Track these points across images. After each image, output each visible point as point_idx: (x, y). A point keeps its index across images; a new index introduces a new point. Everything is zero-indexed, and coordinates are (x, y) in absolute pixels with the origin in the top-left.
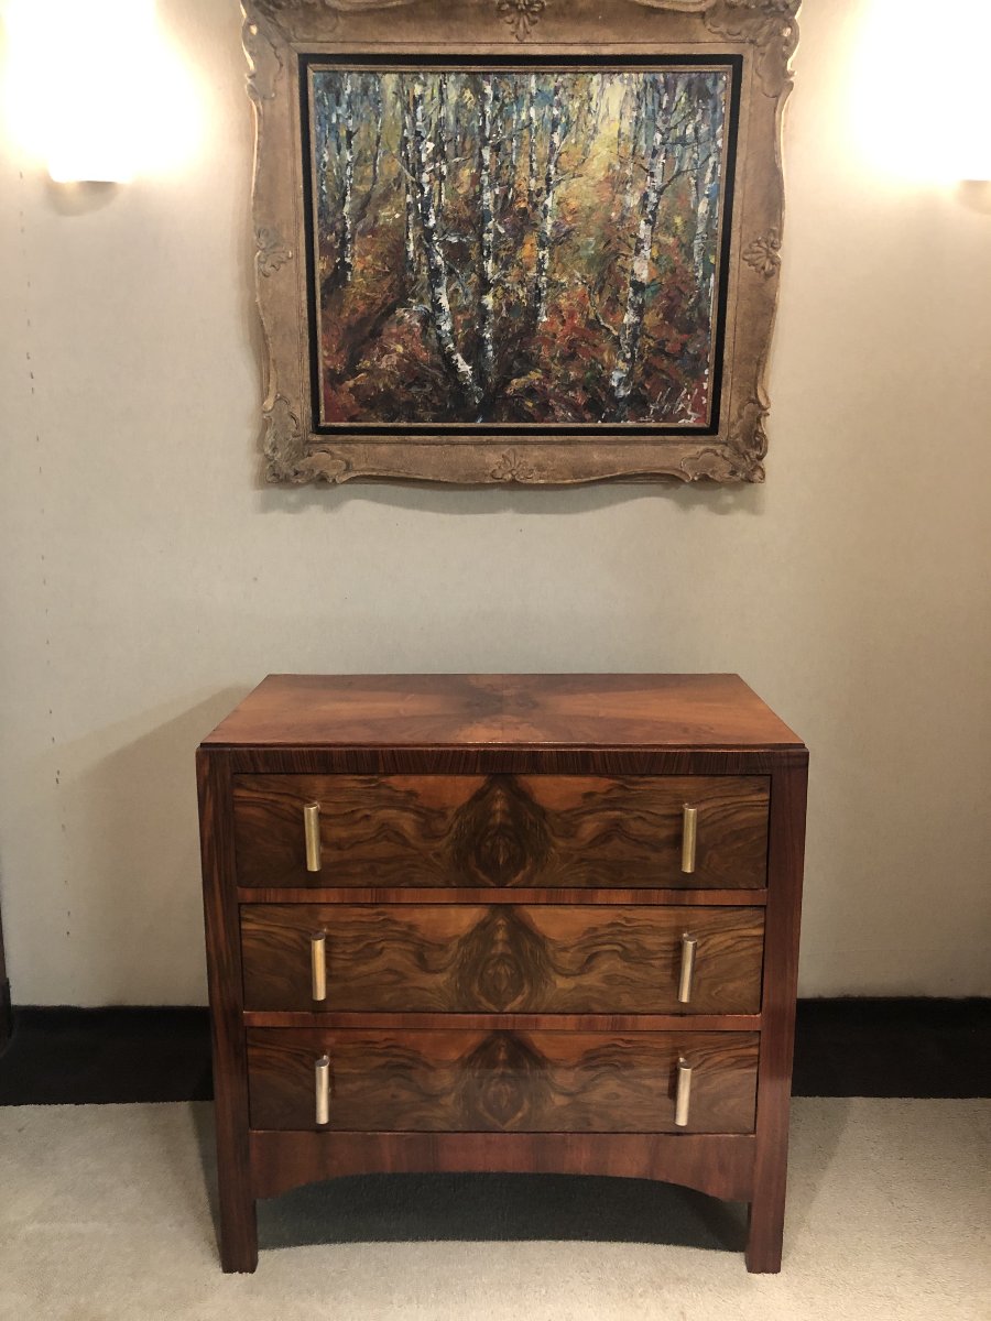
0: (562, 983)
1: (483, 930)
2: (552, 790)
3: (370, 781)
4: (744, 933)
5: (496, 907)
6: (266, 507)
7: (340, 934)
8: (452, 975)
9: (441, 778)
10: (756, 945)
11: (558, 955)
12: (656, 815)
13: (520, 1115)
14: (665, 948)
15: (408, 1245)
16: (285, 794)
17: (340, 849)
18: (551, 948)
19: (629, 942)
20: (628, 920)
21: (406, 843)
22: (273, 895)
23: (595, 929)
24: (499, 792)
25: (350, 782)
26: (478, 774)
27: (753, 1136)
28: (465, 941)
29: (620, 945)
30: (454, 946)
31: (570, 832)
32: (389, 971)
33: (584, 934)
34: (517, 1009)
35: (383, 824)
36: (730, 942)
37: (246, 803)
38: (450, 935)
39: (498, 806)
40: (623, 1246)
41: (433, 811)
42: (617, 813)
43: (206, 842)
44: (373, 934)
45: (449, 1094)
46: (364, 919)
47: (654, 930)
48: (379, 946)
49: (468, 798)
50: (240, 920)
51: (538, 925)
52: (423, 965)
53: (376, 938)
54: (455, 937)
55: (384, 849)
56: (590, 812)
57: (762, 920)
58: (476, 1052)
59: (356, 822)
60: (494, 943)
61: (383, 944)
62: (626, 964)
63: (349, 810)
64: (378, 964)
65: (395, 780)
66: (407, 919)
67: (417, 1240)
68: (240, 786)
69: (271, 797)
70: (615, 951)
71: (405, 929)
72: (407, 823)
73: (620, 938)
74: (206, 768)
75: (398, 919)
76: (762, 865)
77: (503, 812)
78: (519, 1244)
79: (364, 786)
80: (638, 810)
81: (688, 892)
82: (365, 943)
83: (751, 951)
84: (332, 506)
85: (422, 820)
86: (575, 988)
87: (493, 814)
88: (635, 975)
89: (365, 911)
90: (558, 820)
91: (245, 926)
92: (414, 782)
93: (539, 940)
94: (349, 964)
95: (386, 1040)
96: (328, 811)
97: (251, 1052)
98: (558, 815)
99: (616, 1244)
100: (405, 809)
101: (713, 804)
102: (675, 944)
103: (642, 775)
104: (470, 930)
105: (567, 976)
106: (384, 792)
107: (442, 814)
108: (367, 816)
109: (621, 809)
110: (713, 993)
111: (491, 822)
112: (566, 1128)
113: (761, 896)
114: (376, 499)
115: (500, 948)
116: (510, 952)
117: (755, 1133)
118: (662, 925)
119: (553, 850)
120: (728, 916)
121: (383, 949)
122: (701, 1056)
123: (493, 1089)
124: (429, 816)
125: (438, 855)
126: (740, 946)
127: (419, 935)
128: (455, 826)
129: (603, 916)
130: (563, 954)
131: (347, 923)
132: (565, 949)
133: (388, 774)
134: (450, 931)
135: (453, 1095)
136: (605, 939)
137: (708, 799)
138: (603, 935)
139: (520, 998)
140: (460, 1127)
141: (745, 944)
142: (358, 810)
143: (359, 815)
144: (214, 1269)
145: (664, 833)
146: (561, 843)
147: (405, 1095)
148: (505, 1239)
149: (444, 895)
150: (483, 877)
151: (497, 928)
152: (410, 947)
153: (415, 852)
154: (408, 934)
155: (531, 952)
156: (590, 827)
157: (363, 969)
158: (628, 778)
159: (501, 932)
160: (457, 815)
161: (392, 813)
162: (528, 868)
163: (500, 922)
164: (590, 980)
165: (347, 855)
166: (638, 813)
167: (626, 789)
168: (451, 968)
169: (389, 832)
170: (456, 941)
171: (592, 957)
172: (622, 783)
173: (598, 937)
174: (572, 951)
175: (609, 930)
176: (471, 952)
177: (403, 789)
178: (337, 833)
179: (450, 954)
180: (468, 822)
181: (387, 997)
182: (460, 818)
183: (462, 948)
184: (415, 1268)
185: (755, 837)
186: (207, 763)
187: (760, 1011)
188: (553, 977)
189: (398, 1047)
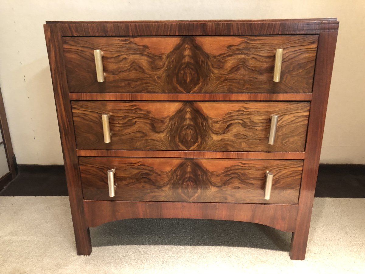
0: (215, 138)
1: (180, 113)
2: (211, 44)
3: (126, 40)
4: (299, 114)
5: (186, 102)
7: (115, 115)
8: (167, 134)
9: (159, 39)
10: (304, 120)
11: (214, 125)
12: (262, 56)
13: (197, 195)
14: (262, 121)
15: (153, 247)
16: (87, 47)
17: (114, 74)
18: (210, 121)
19: (246, 119)
20: (246, 108)
21: (143, 72)
22: (85, 96)
23: (230, 113)
24: (187, 46)
25: (116, 41)
26: (177, 36)
27: (298, 205)
28: (172, 119)
29: (242, 120)
30: (167, 120)
31: (220, 65)
32: (139, 132)
33: (226, 115)
34: (195, 149)
35: (133, 62)
36: (292, 119)
37: (70, 52)
38: (166, 116)
39: (187, 53)
40: (239, 248)
41: (156, 56)
42: (243, 56)
43: (53, 72)
44: (131, 115)
45: (166, 186)
46: (126, 108)
47: (258, 113)
48: (134, 121)
49: (172, 49)
50: (72, 108)
51: (205, 111)
52: (154, 129)
53: (132, 117)
54: (168, 116)
55: (133, 74)
56: (231, 55)
57: (308, 108)
58: (177, 168)
59: (121, 61)
60: (185, 119)
61: (136, 120)
62: (244, 129)
63: (116, 55)
64: (134, 128)
65: (137, 40)
66: (146, 108)
67: (156, 244)
68: (65, 43)
69: (80, 48)
70: (240, 123)
71: (145, 113)
72: (144, 61)
73: (242, 117)
74: (49, 34)
75: (142, 108)
76: (311, 81)
77: (189, 56)
78: (196, 247)
79: (123, 43)
80: (253, 54)
81: (275, 94)
82: (128, 119)
83: (302, 123)
85: (150, 60)
86: (221, 140)
87: (184, 57)
88: (249, 134)
89: (127, 104)
90: (215, 60)
91: (74, 111)
92: (146, 41)
93: (205, 118)
94: (121, 129)
95: (139, 162)
96: (108, 55)
97: (81, 167)
98: (215, 57)
99: (236, 248)
100: (142, 55)
102: (267, 119)
103: (256, 35)
104: (174, 113)
105: (218, 134)
106: (132, 46)
107: (160, 57)
108: (125, 59)
109: (245, 54)
110: (284, 142)
111: (183, 61)
112: (216, 201)
113: (308, 96)
116: (192, 123)
117: (298, 204)
118: (262, 110)
119: (212, 75)
120: (292, 106)
121: (136, 122)
122: (277, 171)
123: (185, 184)
124: (154, 58)
125: (159, 78)
126: (298, 120)
127: (151, 115)
128: (166, 63)
129: (235, 107)
130: (216, 124)
131: (120, 110)
132: (217, 122)
133: (134, 36)
134: (166, 114)
136: (235, 117)
137: (287, 48)
138: (234, 116)
139: (196, 144)
140: (171, 200)
141: (300, 120)
142: (121, 55)
143: (121, 58)
144: (74, 254)
145: (265, 66)
146: (216, 71)
147: (147, 186)
148: (191, 245)
149: (162, 97)
150: (180, 88)
151: (186, 112)
152: (148, 121)
153: (148, 76)
154: (147, 115)
155: (202, 124)
156: (230, 63)
157: (127, 131)
158: (249, 37)
159: (188, 114)
160: (167, 57)
161: (137, 57)
162: (200, 84)
163: (188, 110)
164: (227, 136)
165: (117, 77)
166: (253, 56)
167: (247, 43)
168: (166, 130)
169: (136, 66)
170: (168, 119)
171: (229, 126)
172: (245, 40)
173: (232, 116)
174: (220, 123)
175: (237, 113)
176: (175, 123)
177: (141, 44)
178: (112, 66)
179: (166, 125)
180: (173, 61)
181: (138, 143)
182: (169, 59)
183: (171, 122)
184: (154, 255)
185: (308, 67)
186: (49, 30)
187: (305, 151)
188: (211, 135)
189: (144, 165)
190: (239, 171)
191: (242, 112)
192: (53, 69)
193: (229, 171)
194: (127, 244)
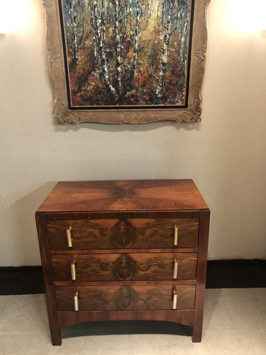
0: (142, 273)
1: (119, 260)
2: (137, 223)
3: (85, 221)
4: (191, 259)
5: (122, 254)
6: (57, 130)
7: (79, 261)
8: (111, 271)
9: (106, 220)
10: (195, 262)
11: (140, 266)
12: (167, 228)
13: (131, 306)
14: (170, 263)
15: (102, 336)
16: (62, 225)
17: (78, 239)
18: (138, 264)
19: (160, 262)
20: (159, 256)
21: (96, 237)
22: (59, 252)
23: (150, 259)
24: (122, 223)
25: (79, 222)
26: (116, 219)
27: (194, 310)
28: (114, 263)
29: (157, 263)
30: (111, 264)
31: (143, 233)
32: (93, 271)
33: (147, 260)
34: (129, 280)
35: (90, 233)
36: (188, 262)
37: (50, 228)
39: (122, 227)
40: (159, 335)
41: (104, 229)
42: (156, 228)
43: (40, 239)
44: (88, 261)
45: (111, 301)
46: (85, 258)
47: (166, 259)
49: (113, 225)
50: (51, 259)
51: (134, 258)
52: (103, 269)
54: (111, 262)
55: (90, 239)
56: (148, 228)
57: (197, 256)
58: (118, 291)
59: (82, 232)
61: (91, 264)
62: (159, 268)
63: (79, 229)
64: (90, 269)
65: (92, 221)
66: (98, 257)
67: (104, 335)
68: (48, 223)
69: (57, 226)
71: (97, 260)
72: (96, 232)
73: (157, 261)
74: (38, 219)
75: (95, 257)
76: (197, 241)
77: (124, 229)
78: (132, 335)
79: (84, 223)
81: (176, 249)
82: (86, 264)
83: (194, 264)
84: (76, 130)
85: (100, 231)
86: (145, 274)
87: (121, 229)
88: (162, 270)
89: (87, 256)
90: (139, 230)
91: (52, 260)
92: (98, 221)
93: (135, 262)
94: (82, 269)
95: (93, 288)
96: (74, 229)
97: (56, 292)
98: (139, 229)
99: (157, 335)
100: (96, 229)
101: (183, 225)
102: (172, 262)
103: (163, 218)
104: (115, 260)
105: (143, 271)
106: (89, 224)
107: (106, 230)
108: (85, 231)
109: (157, 227)
110: (183, 275)
111: (120, 231)
112: (144, 309)
113: (197, 250)
114: (88, 128)
115: (124, 264)
116: (127, 265)
117: (194, 309)
118: (169, 257)
119: (138, 239)
120: (187, 255)
121: (91, 265)
122: (180, 291)
123: (123, 300)
124: (102, 231)
125: (106, 241)
126: (190, 262)
127: (101, 261)
128: (110, 233)
129: (154, 255)
130: (142, 265)
131: (81, 259)
132: (142, 264)
133: (90, 219)
134: (110, 261)
135: (112, 301)
136: (154, 261)
137: (181, 224)
138: (152, 260)
139: (130, 277)
140: (114, 309)
141: (192, 262)
142: (82, 229)
143: (83, 230)
144: (50, 344)
145: (169, 233)
146: (140, 237)
147: (99, 302)
148: (128, 334)
149: (108, 251)
150: (118, 246)
152: (99, 265)
153: (99, 240)
154: (98, 261)
155: (133, 265)
156: (148, 232)
157: (86, 270)
158: (159, 219)
159: (124, 260)
160: (111, 230)
161: (92, 230)
162: (131, 243)
163: (124, 258)
164: (148, 272)
165: (80, 241)
166: (162, 228)
167: (159, 222)
168: (111, 270)
170: (111, 263)
171: (150, 266)
172: (157, 220)
173: (151, 261)
174: (144, 264)
175: (154, 259)
176: (116, 265)
177: (95, 223)
178: (77, 235)
179: (110, 266)
180: (114, 232)
181: (93, 278)
182: (111, 231)
183: (113, 265)
184: (104, 343)
185: (195, 234)
186: (38, 217)
187: (196, 279)
188: (139, 272)
189: (96, 290)
190: (157, 291)
191: (157, 258)
192: (40, 237)
193: (151, 291)
194: (85, 336)
